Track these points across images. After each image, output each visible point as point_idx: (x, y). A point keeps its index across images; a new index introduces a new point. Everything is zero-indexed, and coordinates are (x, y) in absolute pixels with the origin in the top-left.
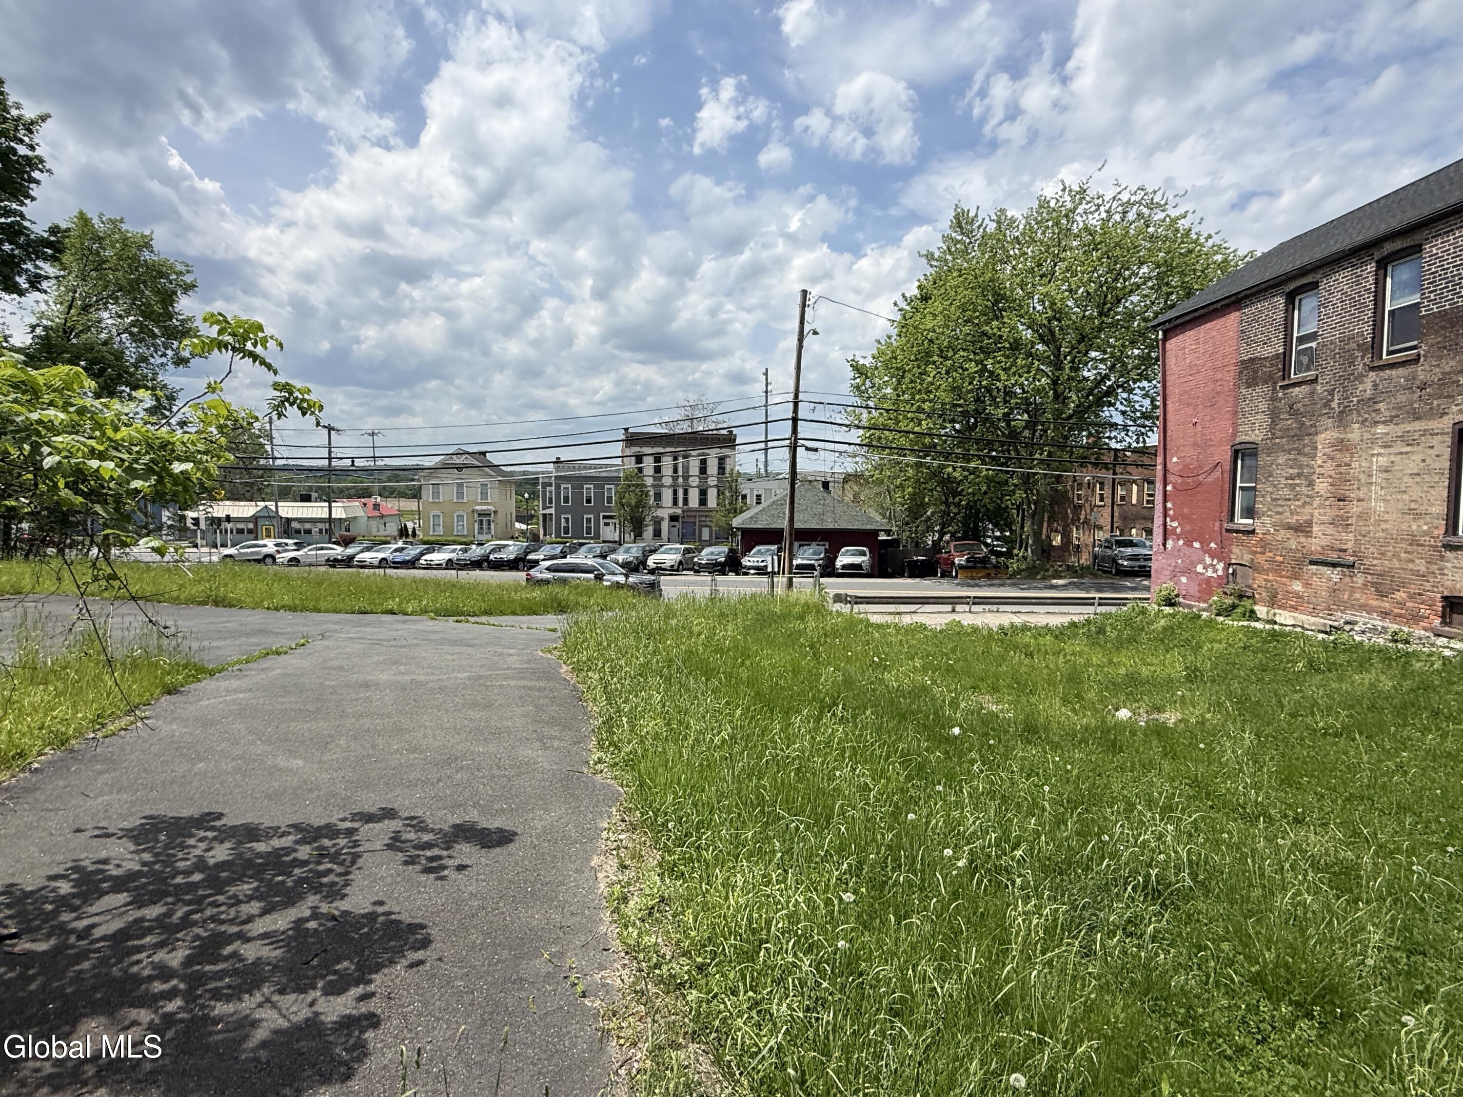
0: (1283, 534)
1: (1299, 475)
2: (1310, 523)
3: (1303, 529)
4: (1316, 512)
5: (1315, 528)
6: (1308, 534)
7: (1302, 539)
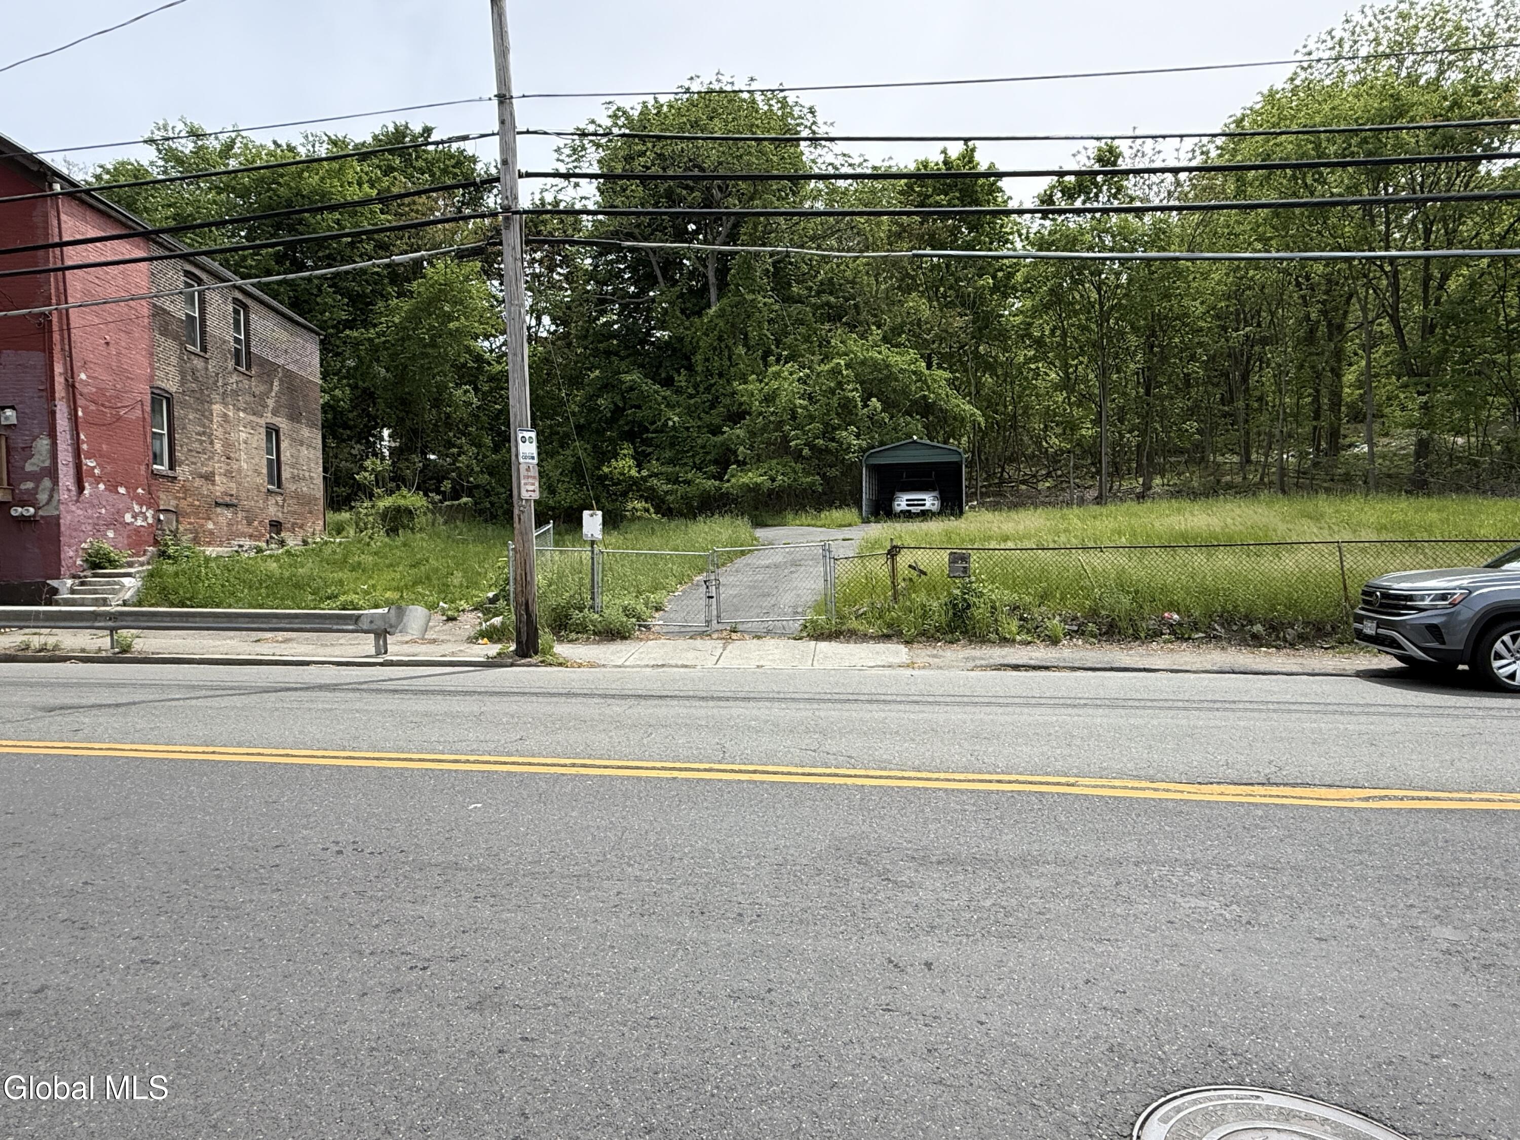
0: (198, 482)
1: (204, 433)
2: (213, 474)
3: (209, 478)
4: (217, 465)
5: (217, 478)
6: (213, 483)
7: (211, 487)
